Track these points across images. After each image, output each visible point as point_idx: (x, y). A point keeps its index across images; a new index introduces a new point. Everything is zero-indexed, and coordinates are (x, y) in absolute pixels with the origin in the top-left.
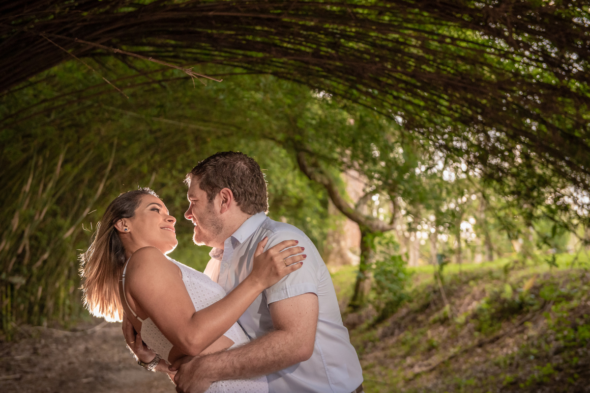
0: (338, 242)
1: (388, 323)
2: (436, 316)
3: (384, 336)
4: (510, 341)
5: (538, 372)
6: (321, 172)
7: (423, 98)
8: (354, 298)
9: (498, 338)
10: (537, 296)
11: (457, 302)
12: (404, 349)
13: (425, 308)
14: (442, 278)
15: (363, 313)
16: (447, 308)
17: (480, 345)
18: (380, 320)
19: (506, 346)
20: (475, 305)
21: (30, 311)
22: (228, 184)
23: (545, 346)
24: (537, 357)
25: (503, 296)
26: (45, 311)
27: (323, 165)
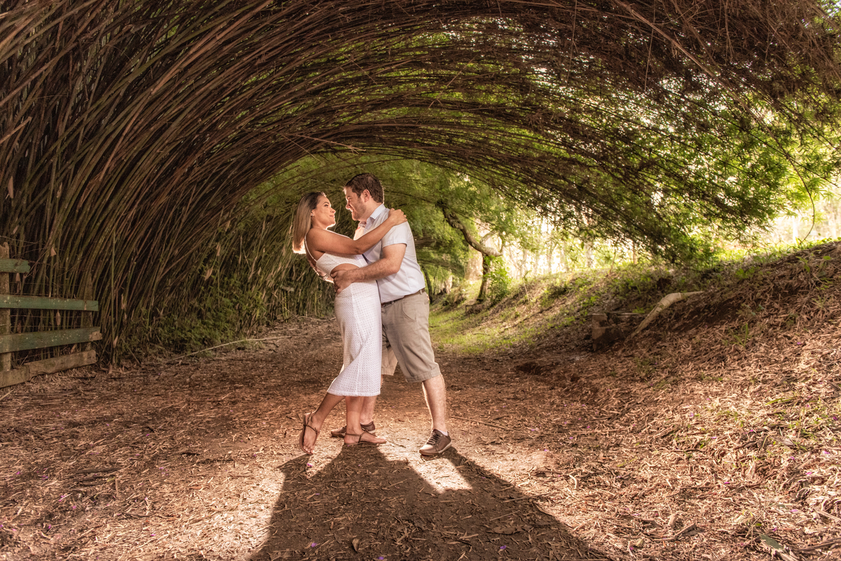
0: (475, 266)
1: (496, 306)
2: (521, 300)
3: (494, 313)
4: (556, 308)
5: (566, 320)
6: (459, 222)
7: (502, 170)
8: (480, 296)
9: (551, 308)
10: (574, 284)
11: (533, 292)
12: (503, 318)
13: (516, 297)
14: (526, 280)
15: (484, 303)
16: (527, 295)
17: (541, 312)
18: (492, 306)
19: (555, 311)
20: (543, 292)
21: (298, 307)
22: (366, 187)
23: (573, 309)
24: (568, 314)
25: (556, 285)
26: (307, 307)
27: (460, 217)
